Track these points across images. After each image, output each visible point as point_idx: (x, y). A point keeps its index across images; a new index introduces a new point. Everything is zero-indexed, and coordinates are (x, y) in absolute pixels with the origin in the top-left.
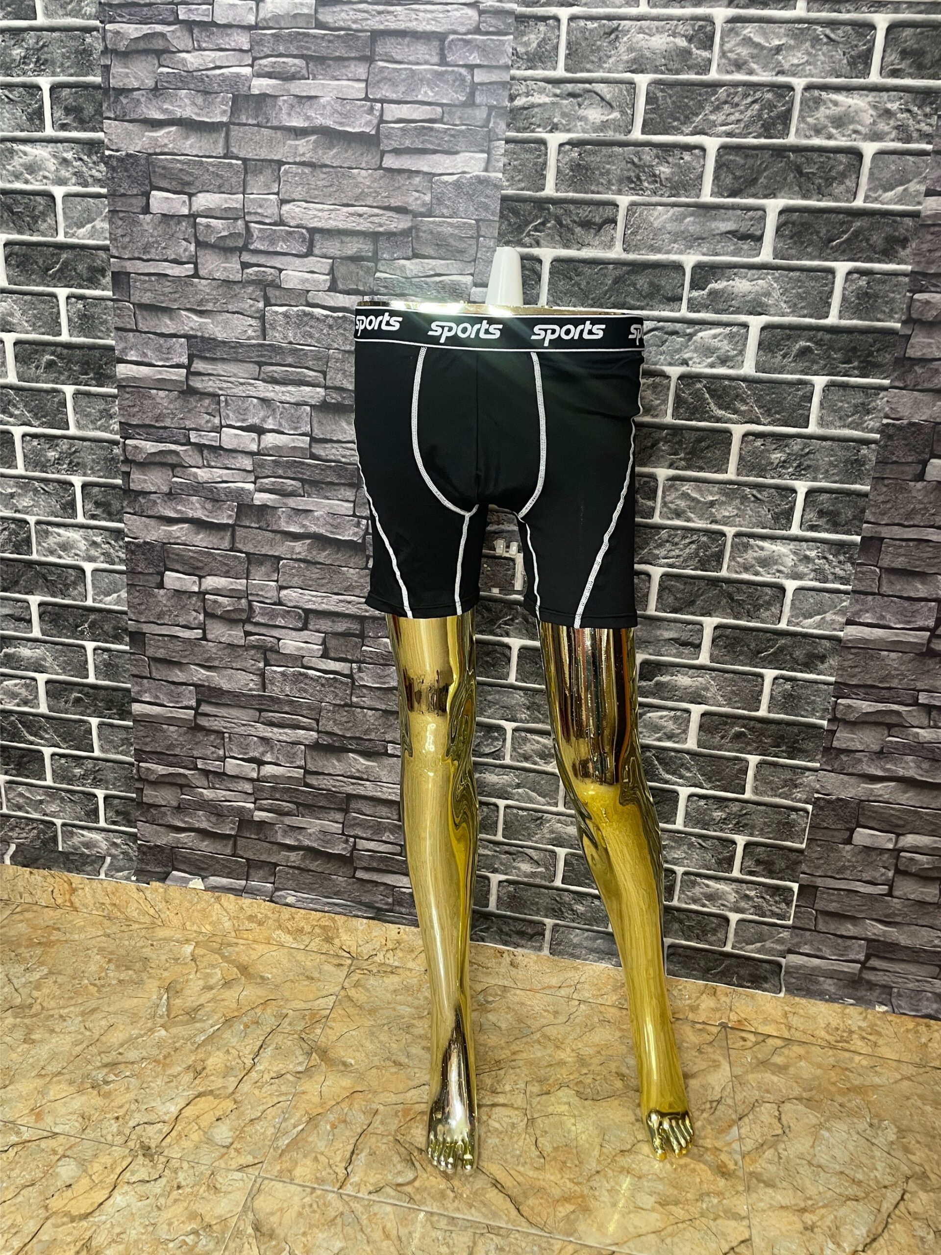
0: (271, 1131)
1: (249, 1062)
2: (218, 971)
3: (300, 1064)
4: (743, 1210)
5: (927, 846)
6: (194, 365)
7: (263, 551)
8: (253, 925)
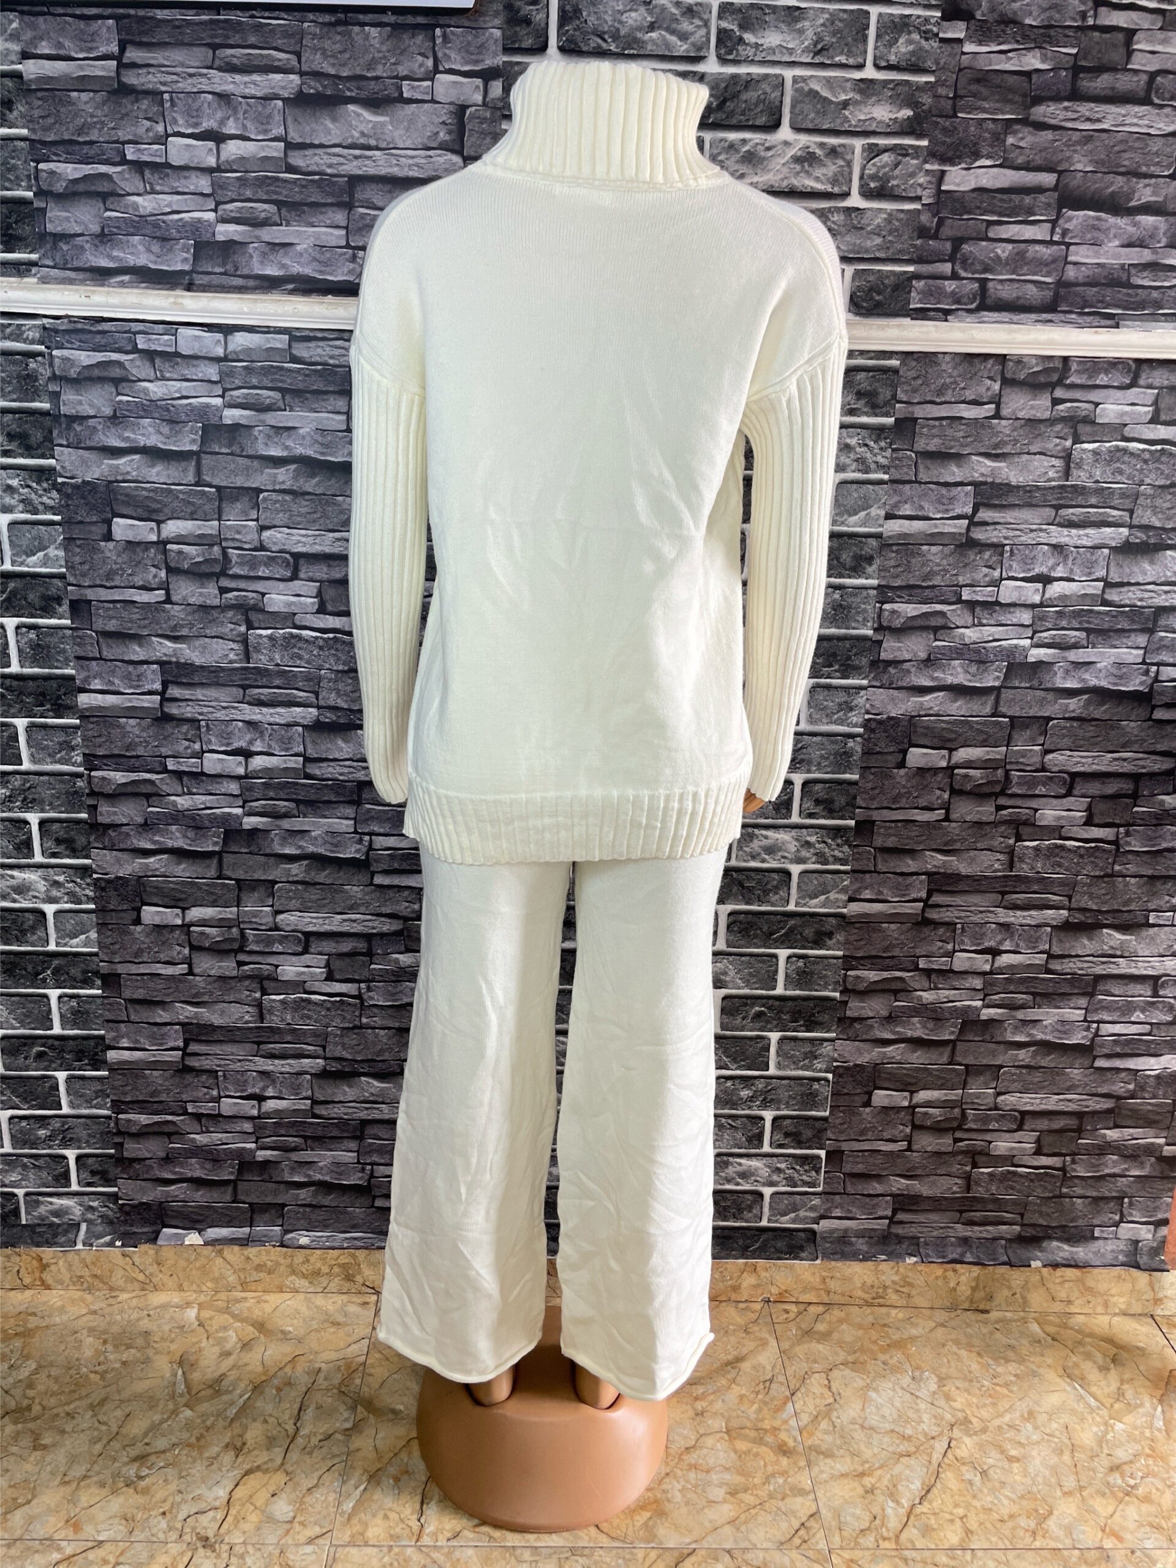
0: (332, 1497)
1: (291, 1428)
2: (231, 1333)
3: (346, 1420)
4: (807, 1484)
5: (938, 1100)
6: (169, 691)
7: (256, 876)
8: (262, 1275)
